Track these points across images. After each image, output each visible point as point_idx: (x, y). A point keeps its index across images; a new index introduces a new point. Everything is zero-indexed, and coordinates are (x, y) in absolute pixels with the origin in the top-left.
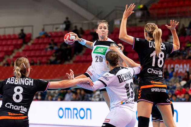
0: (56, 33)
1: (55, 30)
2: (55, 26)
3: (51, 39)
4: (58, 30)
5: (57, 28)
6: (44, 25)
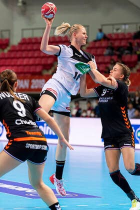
0: (117, 35)
1: (115, 31)
2: (116, 27)
3: (110, 42)
4: (119, 31)
5: (117, 30)
6: (103, 25)
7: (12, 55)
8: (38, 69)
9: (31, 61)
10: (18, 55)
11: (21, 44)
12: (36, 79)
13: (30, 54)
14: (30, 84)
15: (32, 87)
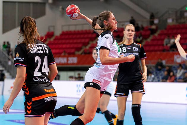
7: (56, 42)
8: (73, 51)
9: (68, 46)
10: (60, 42)
11: (62, 35)
12: (71, 57)
13: (71, 41)
14: (68, 60)
15: (69, 62)
